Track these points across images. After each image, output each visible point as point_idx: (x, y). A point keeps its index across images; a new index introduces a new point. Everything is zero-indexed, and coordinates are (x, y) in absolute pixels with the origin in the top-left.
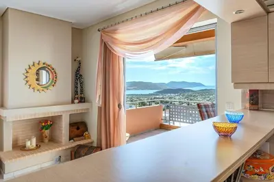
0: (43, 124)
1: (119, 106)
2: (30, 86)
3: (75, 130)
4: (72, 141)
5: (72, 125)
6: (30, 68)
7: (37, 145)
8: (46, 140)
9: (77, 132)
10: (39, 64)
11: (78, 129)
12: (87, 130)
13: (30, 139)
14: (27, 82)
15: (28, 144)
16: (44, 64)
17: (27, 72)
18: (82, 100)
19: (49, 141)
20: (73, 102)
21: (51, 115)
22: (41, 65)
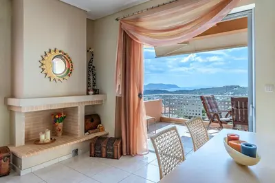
0: (57, 117)
1: (140, 95)
2: (46, 74)
3: (89, 122)
4: (88, 133)
5: (87, 117)
6: (46, 55)
7: (51, 139)
8: (60, 134)
9: (91, 124)
10: (55, 51)
11: (92, 121)
12: (100, 123)
13: (44, 133)
14: (43, 70)
15: (42, 137)
16: (60, 52)
17: (43, 59)
18: (96, 92)
19: (63, 134)
20: (88, 94)
21: (63, 107)
22: (58, 53)
